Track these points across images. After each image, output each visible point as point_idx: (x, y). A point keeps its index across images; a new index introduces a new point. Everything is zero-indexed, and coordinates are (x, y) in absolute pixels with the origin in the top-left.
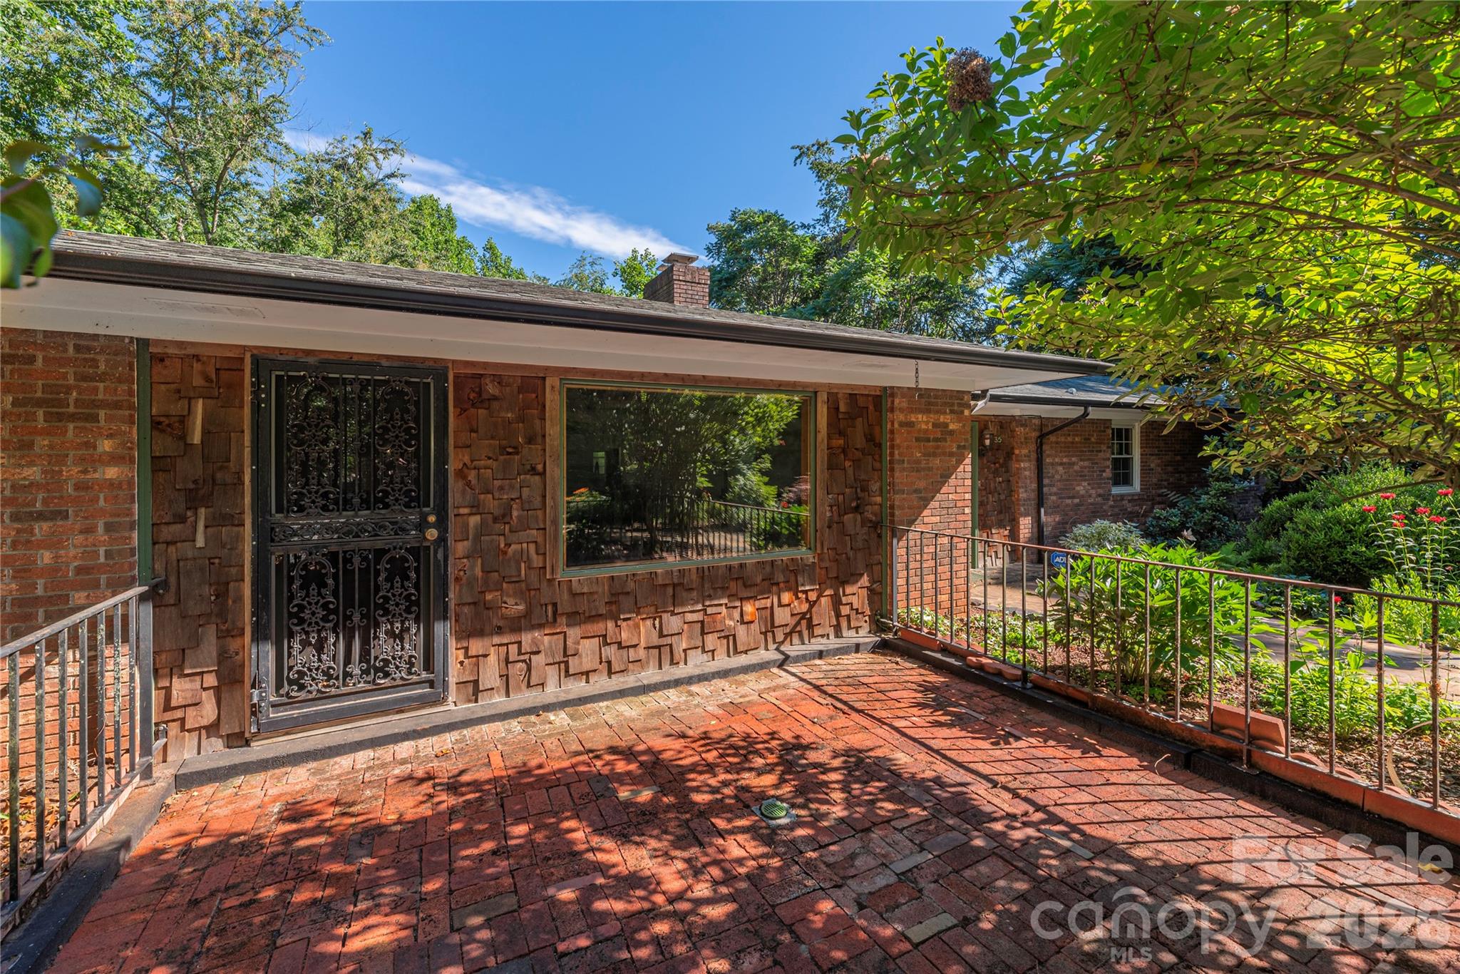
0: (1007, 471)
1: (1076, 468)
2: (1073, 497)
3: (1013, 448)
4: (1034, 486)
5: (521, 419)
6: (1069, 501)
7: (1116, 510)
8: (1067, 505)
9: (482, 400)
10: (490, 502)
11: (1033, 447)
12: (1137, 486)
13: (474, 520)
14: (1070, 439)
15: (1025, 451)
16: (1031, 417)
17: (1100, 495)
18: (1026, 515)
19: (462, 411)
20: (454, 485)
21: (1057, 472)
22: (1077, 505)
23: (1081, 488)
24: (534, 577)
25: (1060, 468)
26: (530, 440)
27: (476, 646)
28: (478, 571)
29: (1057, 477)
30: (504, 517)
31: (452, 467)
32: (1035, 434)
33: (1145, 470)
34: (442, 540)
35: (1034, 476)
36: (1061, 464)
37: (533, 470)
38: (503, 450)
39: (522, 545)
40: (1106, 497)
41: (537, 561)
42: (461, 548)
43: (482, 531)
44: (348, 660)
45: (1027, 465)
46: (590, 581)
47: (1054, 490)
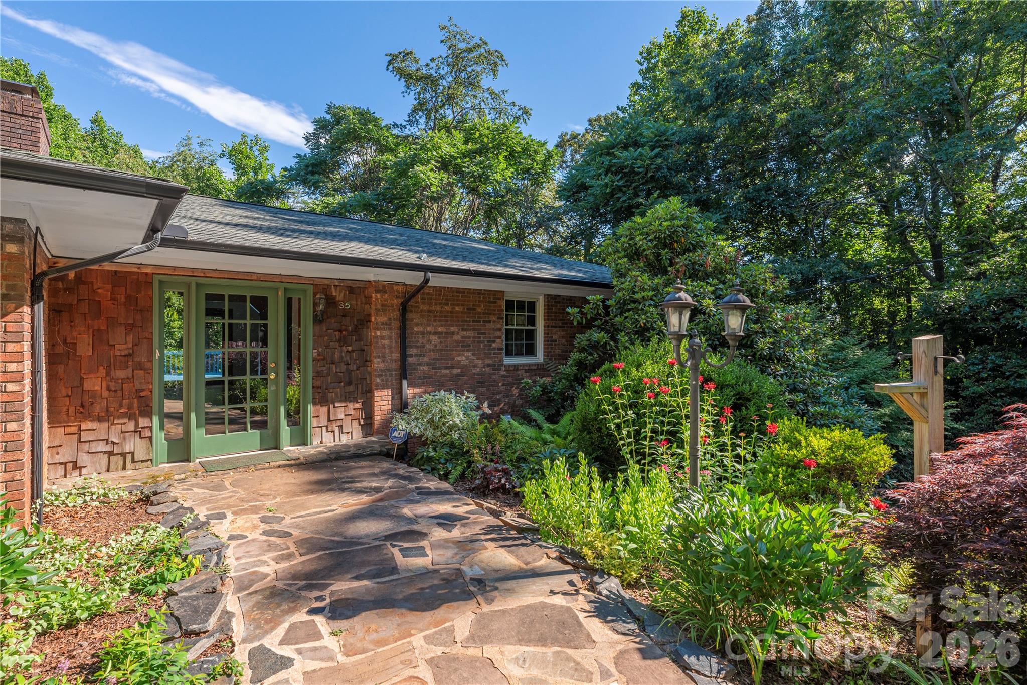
0: (360, 340)
1: (456, 337)
2: (452, 367)
3: (369, 315)
4: (396, 355)
6: (447, 371)
7: (510, 380)
8: (446, 375)
11: (396, 314)
12: (540, 357)
14: (447, 308)
15: (382, 319)
16: (391, 284)
17: (488, 365)
18: (384, 387)
21: (429, 342)
22: (458, 375)
23: (463, 358)
25: (434, 339)
29: (428, 347)
32: (397, 302)
33: (548, 342)
35: (395, 344)
36: (435, 333)
40: (497, 367)
45: (385, 333)
47: (426, 359)
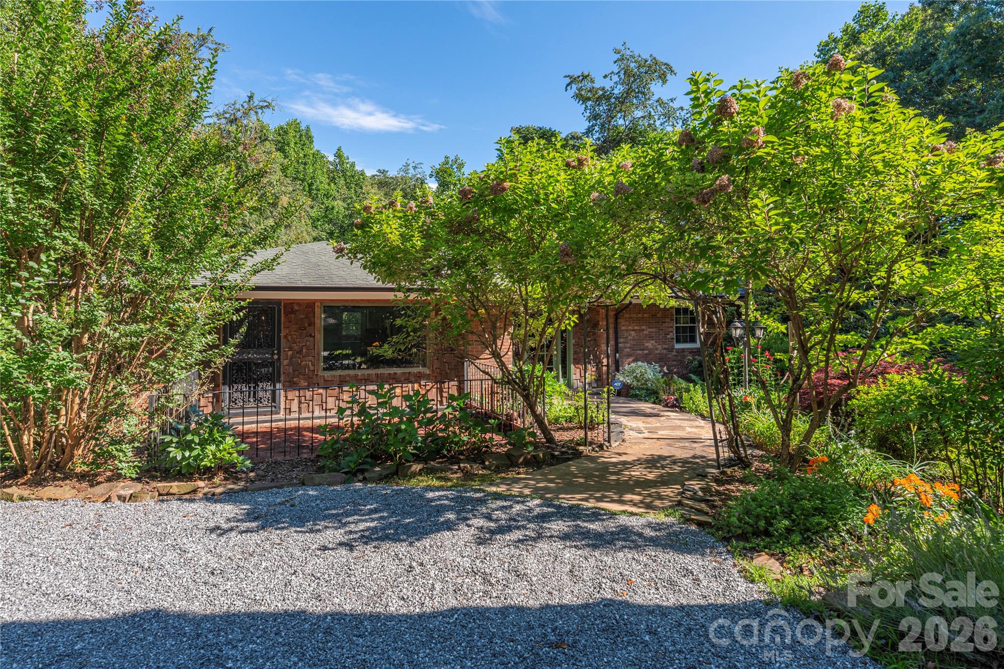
0: (594, 335)
1: (645, 332)
2: (643, 350)
3: (598, 321)
4: (613, 343)
5: (307, 317)
7: (679, 358)
8: (642, 353)
9: (293, 312)
10: (296, 347)
11: (612, 320)
12: (698, 344)
13: (290, 353)
14: (640, 316)
15: (605, 323)
17: (665, 349)
19: (286, 315)
20: (283, 340)
21: (630, 335)
22: (647, 354)
23: (649, 345)
24: (310, 374)
25: (633, 333)
26: (310, 325)
27: (291, 395)
28: (291, 370)
29: (630, 338)
30: (300, 352)
31: (282, 335)
32: (612, 313)
34: (279, 359)
35: (612, 336)
36: (634, 330)
37: (311, 336)
38: (300, 329)
39: (308, 362)
40: (671, 350)
41: (312, 368)
42: (286, 362)
43: (292, 357)
44: (249, 397)
46: (332, 376)
47: (629, 345)
